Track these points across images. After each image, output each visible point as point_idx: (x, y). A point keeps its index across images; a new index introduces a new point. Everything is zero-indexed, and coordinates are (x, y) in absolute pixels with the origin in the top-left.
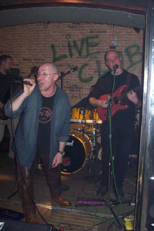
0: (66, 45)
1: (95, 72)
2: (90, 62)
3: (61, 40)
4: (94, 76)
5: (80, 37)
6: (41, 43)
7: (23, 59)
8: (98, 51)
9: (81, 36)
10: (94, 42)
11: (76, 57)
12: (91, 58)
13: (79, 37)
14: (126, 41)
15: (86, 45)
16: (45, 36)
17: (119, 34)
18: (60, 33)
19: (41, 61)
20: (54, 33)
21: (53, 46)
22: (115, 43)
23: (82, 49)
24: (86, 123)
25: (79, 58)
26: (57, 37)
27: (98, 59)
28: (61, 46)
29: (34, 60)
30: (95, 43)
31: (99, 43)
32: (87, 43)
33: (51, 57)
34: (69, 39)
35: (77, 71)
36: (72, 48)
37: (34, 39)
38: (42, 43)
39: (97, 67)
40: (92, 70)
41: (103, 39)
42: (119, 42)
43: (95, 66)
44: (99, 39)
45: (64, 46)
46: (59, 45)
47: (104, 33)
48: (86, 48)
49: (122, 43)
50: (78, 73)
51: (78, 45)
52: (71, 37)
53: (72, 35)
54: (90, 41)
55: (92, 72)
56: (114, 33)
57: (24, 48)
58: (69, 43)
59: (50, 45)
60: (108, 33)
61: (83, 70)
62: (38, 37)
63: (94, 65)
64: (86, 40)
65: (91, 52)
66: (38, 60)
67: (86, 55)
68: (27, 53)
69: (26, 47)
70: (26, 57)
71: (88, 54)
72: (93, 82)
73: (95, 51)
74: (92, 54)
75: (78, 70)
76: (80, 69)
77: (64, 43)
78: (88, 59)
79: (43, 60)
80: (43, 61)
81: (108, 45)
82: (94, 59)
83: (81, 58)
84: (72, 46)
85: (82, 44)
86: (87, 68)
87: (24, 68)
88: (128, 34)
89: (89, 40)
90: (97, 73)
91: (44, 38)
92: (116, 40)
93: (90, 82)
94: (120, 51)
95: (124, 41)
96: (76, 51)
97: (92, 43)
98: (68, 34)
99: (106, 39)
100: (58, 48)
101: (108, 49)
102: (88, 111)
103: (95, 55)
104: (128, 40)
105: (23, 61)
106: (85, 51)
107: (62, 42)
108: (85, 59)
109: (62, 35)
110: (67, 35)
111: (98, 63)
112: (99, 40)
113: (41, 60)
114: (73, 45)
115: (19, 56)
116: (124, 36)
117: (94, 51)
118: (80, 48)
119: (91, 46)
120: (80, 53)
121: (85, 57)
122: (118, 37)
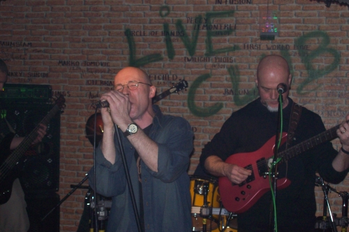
0: (160, 31)
1: (227, 92)
2: (214, 71)
3: (148, 19)
4: (224, 102)
5: (191, 12)
6: (101, 27)
7: (60, 62)
8: (232, 45)
9: (194, 10)
10: (223, 25)
11: (183, 60)
12: (216, 62)
13: (189, 12)
14: (298, 22)
15: (205, 31)
16: (112, 9)
17: (282, 6)
18: (144, 4)
19: (100, 67)
20: (131, 4)
21: (129, 34)
22: (273, 28)
23: (195, 41)
25: (189, 60)
26: (138, 12)
27: (234, 64)
28: (148, 32)
29: (85, 64)
30: (225, 26)
31: (235, 27)
32: (209, 28)
33: (125, 58)
34: (167, 18)
35: (184, 90)
36: (172, 38)
37: (85, 15)
38: (103, 25)
39: (230, 83)
40: (219, 89)
41: (246, 19)
42: (281, 25)
43: (225, 80)
44: (236, 18)
45: (155, 34)
46: (142, 31)
47: (246, 5)
48: (205, 38)
49: (289, 28)
50: (187, 95)
51: (187, 31)
52: (171, 12)
53: (173, 7)
54: (214, 21)
55: (220, 93)
56: (270, 5)
57: (61, 37)
58: (166, 26)
59: (123, 31)
60: (257, 4)
61: (198, 89)
62: (95, 12)
63: (225, 77)
64: (206, 20)
65: (216, 46)
66: (95, 64)
67: (206, 55)
68: (69, 49)
69: (67, 33)
70: (66, 57)
71: (211, 52)
72: (222, 115)
73: (227, 44)
74: (219, 53)
75: (187, 89)
76: (192, 87)
77: (155, 27)
78: (210, 63)
79: (106, 64)
80: (106, 68)
81: (256, 31)
82: (223, 64)
83: (194, 60)
84: (173, 34)
85: (196, 28)
86: (209, 83)
87: (62, 82)
88: (302, 7)
89: (212, 20)
90: (231, 96)
91: (109, 15)
92: (274, 21)
93: (215, 115)
94: (284, 45)
95: (294, 23)
96: (182, 44)
97: (219, 27)
98: (164, 5)
99: (251, 18)
100: (141, 38)
101: (256, 40)
103: (226, 54)
104: (302, 20)
105: (58, 67)
106: (204, 45)
107: (150, 23)
108: (203, 63)
109: (151, 7)
110: (162, 8)
111: (233, 71)
112: (237, 21)
113: (102, 65)
114: (175, 31)
115: (49, 55)
116: (294, 12)
117: (223, 45)
118: (191, 37)
119: (218, 34)
120: (191, 50)
121: (202, 59)
122: (278, 13)
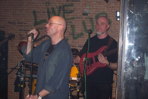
0: (46, 11)
1: (70, 34)
4: (69, 38)
6: (24, 9)
7: (9, 23)
8: (72, 17)
13: (57, 5)
14: (96, 9)
15: (62, 12)
16: (28, 3)
17: (91, 3)
18: (40, 1)
19: (24, 24)
20: (35, 1)
21: (34, 12)
22: (87, 11)
23: (59, 15)
26: (38, 4)
27: (73, 24)
28: (41, 12)
29: (18, 23)
30: (70, 10)
31: (73, 10)
32: (64, 11)
33: (33, 21)
34: (48, 7)
36: (50, 14)
37: (18, 5)
39: (71, 31)
41: (77, 7)
42: (90, 10)
44: (74, 7)
45: (44, 12)
46: (39, 11)
47: (78, 2)
48: (62, 14)
49: (93, 11)
51: (56, 12)
52: (50, 4)
54: (66, 8)
55: (68, 34)
56: (86, 2)
57: (9, 13)
58: (48, 10)
59: (32, 11)
60: (81, 2)
62: (22, 4)
63: (69, 29)
64: (63, 8)
66: (22, 23)
68: (12, 17)
69: (11, 12)
70: (11, 21)
74: (68, 20)
77: (44, 10)
79: (26, 23)
80: (26, 25)
81: (81, 12)
82: (69, 24)
84: (50, 12)
85: (59, 11)
87: (9, 30)
88: (98, 3)
89: (65, 8)
90: (72, 36)
91: (27, 5)
92: (88, 8)
94: (91, 17)
97: (68, 10)
99: (79, 7)
100: (39, 14)
101: (81, 15)
103: (70, 20)
104: (98, 8)
107: (42, 8)
109: (43, 2)
110: (47, 3)
111: (73, 27)
114: (52, 11)
115: (5, 20)
116: (95, 5)
117: (69, 17)
119: (67, 13)
122: (89, 5)
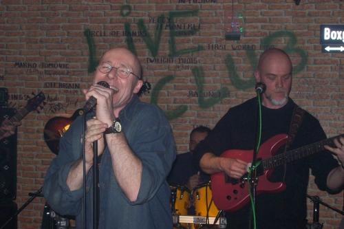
0: (121, 31)
1: (191, 94)
2: (178, 72)
3: (109, 18)
4: (188, 105)
5: (154, 11)
6: (59, 27)
7: (16, 64)
8: (196, 45)
9: (156, 10)
10: (187, 25)
11: (146, 61)
12: (180, 63)
13: (151, 11)
14: (264, 21)
15: (168, 30)
16: (70, 9)
17: (248, 5)
18: (105, 3)
19: (59, 69)
20: (90, 3)
21: (88, 34)
22: (238, 28)
23: (158, 41)
24: (180, 223)
25: (151, 61)
26: (98, 12)
27: (198, 65)
28: (108, 32)
29: (43, 65)
30: (189, 26)
31: (199, 26)
32: (172, 28)
33: (85, 60)
34: (128, 18)
35: (147, 93)
36: (134, 38)
37: (43, 15)
38: (61, 25)
39: (194, 84)
40: (183, 91)
41: (210, 18)
42: (247, 24)
43: (190, 82)
44: (200, 17)
45: (117, 34)
46: (103, 31)
47: (211, 4)
48: (168, 38)
49: (255, 28)
50: (149, 97)
51: (149, 31)
52: (133, 11)
53: (135, 7)
54: (177, 21)
55: (184, 95)
56: (236, 4)
57: (17, 37)
58: (127, 26)
59: (83, 31)
60: (221, 3)
61: (162, 91)
62: (52, 12)
63: (189, 78)
64: (169, 20)
65: (179, 47)
66: (53, 66)
67: (170, 55)
68: (25, 50)
69: (23, 34)
70: (23, 59)
71: (174, 53)
72: (187, 118)
73: (191, 44)
74: (183, 53)
75: (150, 91)
76: (155, 89)
77: (116, 27)
78: (174, 64)
79: (65, 66)
80: (65, 70)
81: (221, 31)
82: (187, 65)
83: (157, 61)
84: (134, 34)
85: (159, 29)
86: (173, 85)
87: (18, 84)
88: (268, 6)
89: (175, 19)
90: (196, 98)
91: (67, 15)
92: (240, 21)
93: (180, 118)
94: (250, 45)
95: (259, 22)
96: (144, 44)
97: (183, 27)
98: (125, 4)
99: (215, 18)
100: (101, 38)
101: (221, 40)
102: (182, 193)
103: (190, 54)
104: (268, 19)
105: (14, 69)
106: (167, 45)
107: (111, 23)
108: (167, 64)
109: (111, 6)
110: (123, 8)
111: (198, 73)
112: (200, 20)
113: (60, 67)
114: (137, 31)
115: (4, 56)
116: (259, 11)
117: (187, 45)
118: (153, 37)
119: (181, 34)
120: (154, 51)
121: (166, 60)
122: (244, 12)
